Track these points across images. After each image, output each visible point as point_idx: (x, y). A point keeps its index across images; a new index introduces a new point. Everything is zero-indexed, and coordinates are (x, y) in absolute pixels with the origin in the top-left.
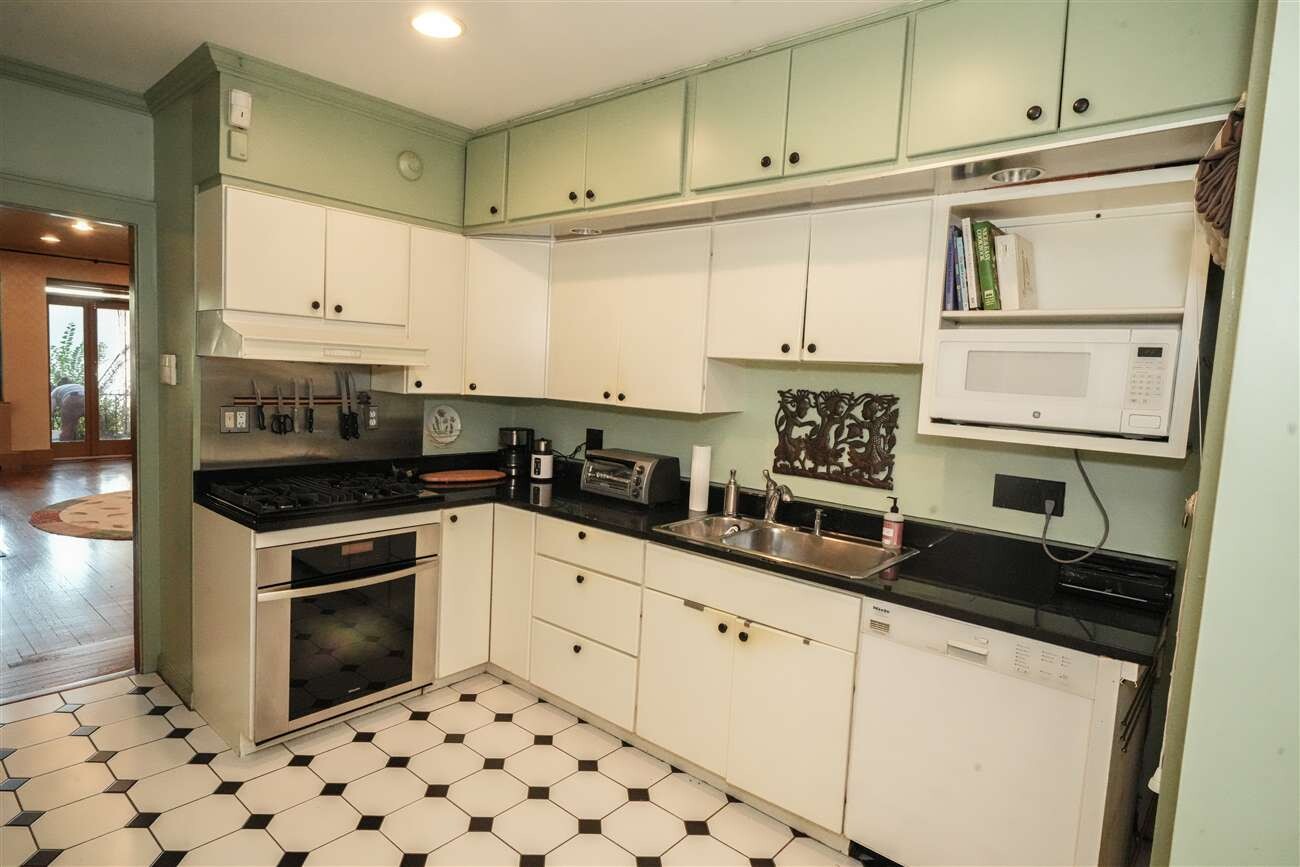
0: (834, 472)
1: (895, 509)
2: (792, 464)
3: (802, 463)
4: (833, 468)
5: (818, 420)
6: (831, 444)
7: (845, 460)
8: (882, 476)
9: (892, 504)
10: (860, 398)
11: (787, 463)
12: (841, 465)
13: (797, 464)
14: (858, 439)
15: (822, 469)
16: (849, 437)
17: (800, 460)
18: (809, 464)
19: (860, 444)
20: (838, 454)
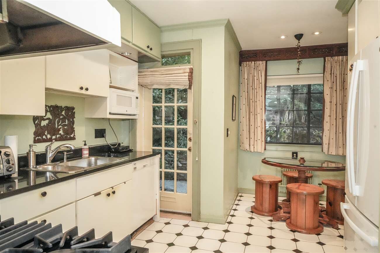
0: (58, 137)
1: (85, 145)
2: (42, 138)
3: (46, 136)
4: (58, 136)
5: (51, 117)
6: (56, 126)
7: (61, 132)
8: (72, 136)
9: (84, 143)
10: (64, 108)
11: (40, 137)
12: (60, 134)
13: (44, 137)
14: (64, 123)
15: (54, 137)
16: (62, 123)
17: (45, 135)
18: (49, 136)
19: (65, 125)
20: (59, 130)
